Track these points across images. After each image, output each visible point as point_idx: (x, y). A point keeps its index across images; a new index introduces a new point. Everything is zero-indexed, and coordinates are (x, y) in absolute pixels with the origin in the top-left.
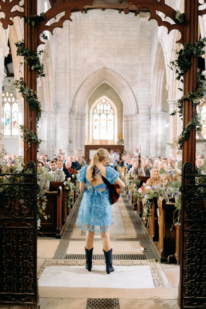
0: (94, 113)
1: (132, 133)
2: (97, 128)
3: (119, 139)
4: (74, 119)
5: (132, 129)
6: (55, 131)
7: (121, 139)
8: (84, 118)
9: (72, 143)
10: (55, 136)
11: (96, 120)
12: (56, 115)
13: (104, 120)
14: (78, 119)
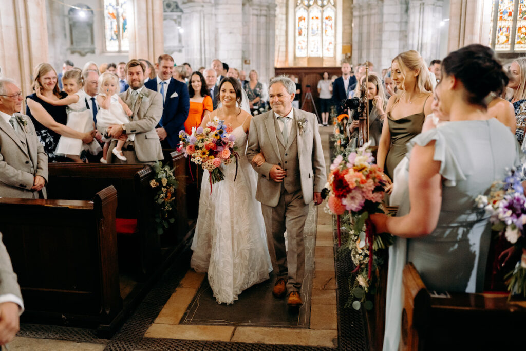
0: (298, 4)
1: (369, 41)
2: (303, 34)
3: (344, 55)
4: (253, 15)
5: (369, 34)
6: (216, 40)
7: (349, 54)
8: (272, 12)
9: (249, 64)
10: (216, 50)
11: (301, 19)
12: (216, 9)
13: (317, 18)
14: (261, 16)
